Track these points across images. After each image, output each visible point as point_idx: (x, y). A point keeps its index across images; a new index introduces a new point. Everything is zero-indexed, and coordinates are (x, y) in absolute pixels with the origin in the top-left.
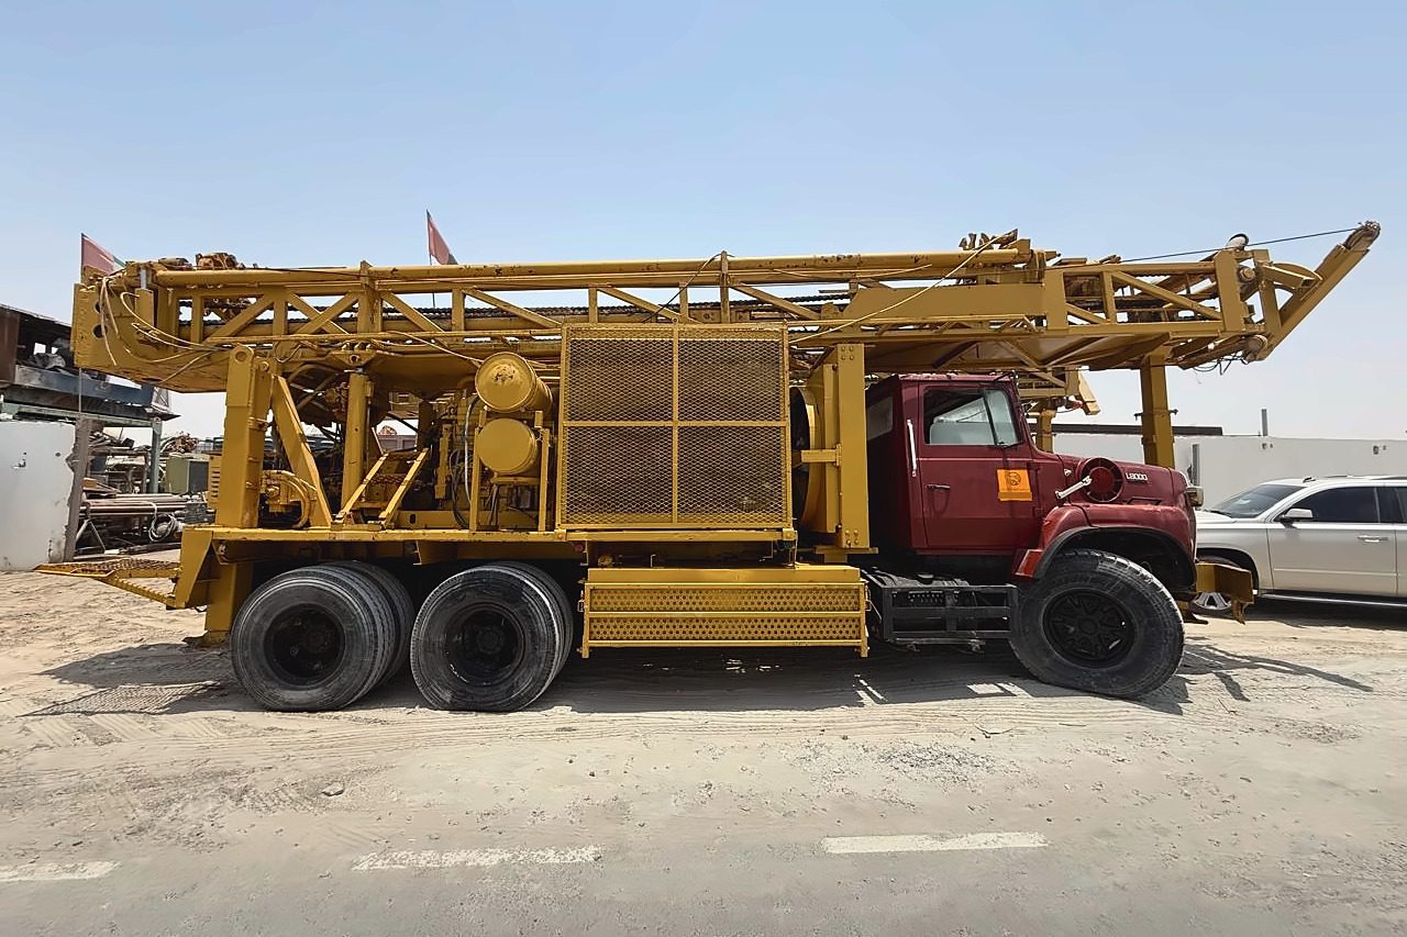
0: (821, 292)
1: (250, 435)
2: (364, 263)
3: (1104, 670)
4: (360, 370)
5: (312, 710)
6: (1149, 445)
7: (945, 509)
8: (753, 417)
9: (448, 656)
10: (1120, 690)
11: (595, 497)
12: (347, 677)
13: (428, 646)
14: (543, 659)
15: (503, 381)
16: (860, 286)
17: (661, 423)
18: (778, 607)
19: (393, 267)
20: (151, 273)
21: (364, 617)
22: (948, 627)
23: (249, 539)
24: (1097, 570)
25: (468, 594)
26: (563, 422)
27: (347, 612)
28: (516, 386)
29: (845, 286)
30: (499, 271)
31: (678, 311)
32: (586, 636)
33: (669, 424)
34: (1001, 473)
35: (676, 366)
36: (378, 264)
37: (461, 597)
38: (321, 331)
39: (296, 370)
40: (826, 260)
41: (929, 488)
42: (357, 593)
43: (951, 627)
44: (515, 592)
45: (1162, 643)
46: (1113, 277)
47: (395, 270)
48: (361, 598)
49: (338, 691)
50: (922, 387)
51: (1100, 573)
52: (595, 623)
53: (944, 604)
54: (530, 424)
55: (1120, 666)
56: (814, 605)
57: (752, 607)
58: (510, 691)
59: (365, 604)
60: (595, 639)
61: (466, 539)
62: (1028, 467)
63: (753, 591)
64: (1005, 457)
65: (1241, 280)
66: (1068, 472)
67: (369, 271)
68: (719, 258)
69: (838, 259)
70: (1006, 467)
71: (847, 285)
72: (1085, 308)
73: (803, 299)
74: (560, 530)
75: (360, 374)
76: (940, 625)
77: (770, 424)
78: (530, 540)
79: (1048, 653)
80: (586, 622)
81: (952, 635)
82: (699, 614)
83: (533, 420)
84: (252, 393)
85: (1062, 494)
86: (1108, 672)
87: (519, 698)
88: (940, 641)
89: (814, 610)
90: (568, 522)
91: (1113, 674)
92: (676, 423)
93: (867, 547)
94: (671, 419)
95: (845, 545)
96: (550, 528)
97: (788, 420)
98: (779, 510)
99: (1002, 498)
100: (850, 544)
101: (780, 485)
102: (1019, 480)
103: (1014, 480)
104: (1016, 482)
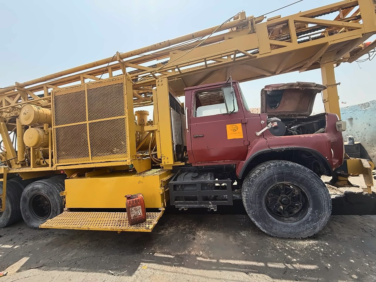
8: (114, 115)
15: (26, 114)
17: (83, 123)
22: (198, 199)
26: (53, 127)
28: (30, 116)
33: (85, 122)
34: (228, 126)
39: (8, 119)
40: (155, 46)
41: (195, 137)
50: (194, 92)
62: (242, 122)
66: (263, 122)
67: (19, 86)
70: (231, 123)
74: (54, 167)
77: (119, 117)
78: (47, 170)
85: (258, 133)
88: (195, 206)
90: (57, 163)
92: (88, 122)
93: (173, 164)
94: (86, 120)
95: (163, 163)
96: (52, 166)
97: (127, 114)
98: (125, 152)
99: (229, 138)
100: (165, 163)
101: (125, 142)
102: (237, 129)
103: (234, 129)
104: (236, 131)
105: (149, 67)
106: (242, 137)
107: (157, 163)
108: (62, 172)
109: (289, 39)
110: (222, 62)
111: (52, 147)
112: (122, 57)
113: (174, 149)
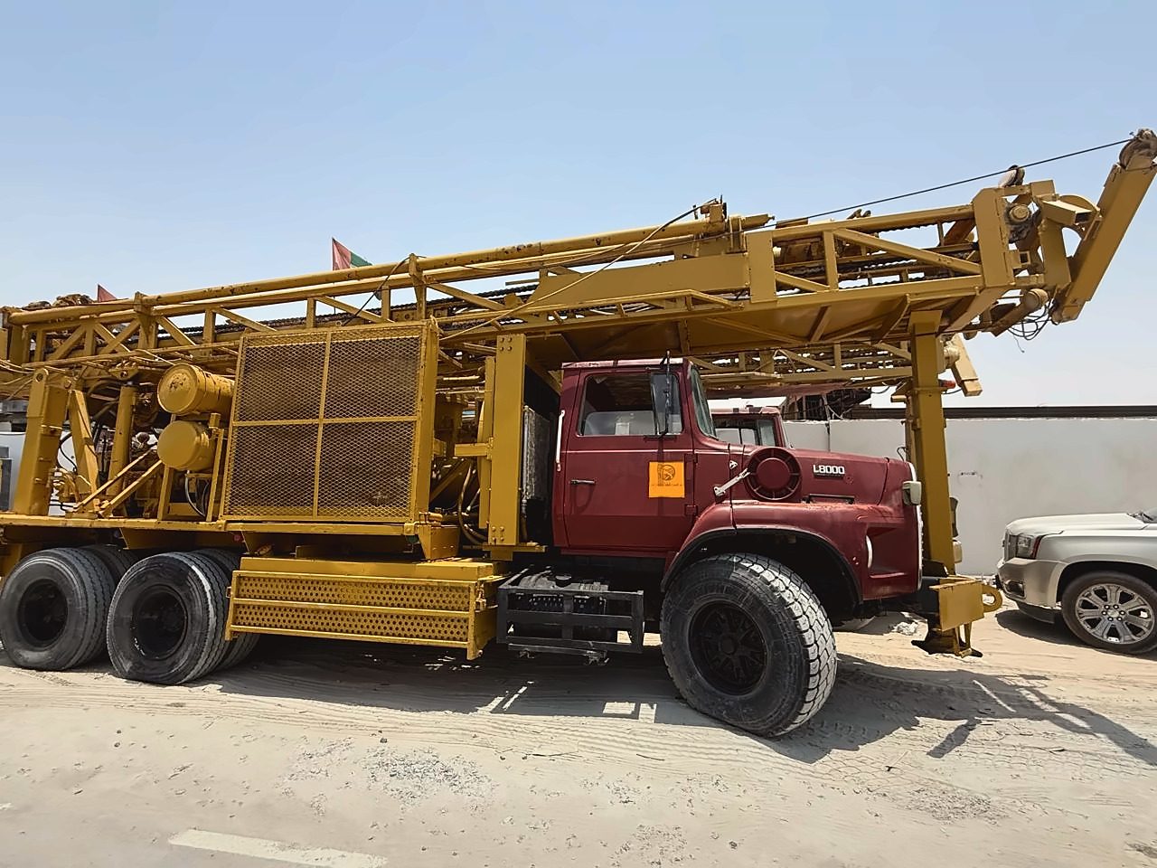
0: (507, 284)
1: (41, 440)
2: (137, 294)
3: (738, 698)
4: (130, 383)
5: (40, 669)
6: (914, 431)
7: (586, 506)
8: (389, 412)
9: (133, 631)
10: (749, 724)
11: (252, 492)
12: (64, 643)
13: (118, 622)
14: (197, 639)
15: (175, 387)
16: (550, 274)
17: (310, 421)
18: (390, 603)
19: (157, 295)
20: (7, 315)
21: (80, 592)
22: (564, 635)
23: (14, 523)
24: (731, 578)
25: (150, 576)
26: (233, 423)
27: (69, 587)
28: (185, 392)
29: (536, 275)
30: (233, 291)
31: (379, 314)
32: (229, 621)
33: (316, 421)
34: (654, 466)
35: (326, 366)
36: (151, 293)
37: (144, 579)
38: (114, 352)
40: (507, 252)
41: (572, 484)
42: (77, 572)
43: (567, 634)
44: (183, 574)
45: (786, 671)
46: (835, 236)
47: (159, 297)
48: (80, 576)
49: (59, 655)
50: (584, 375)
51: (732, 581)
52: (241, 609)
53: (561, 610)
54: (205, 423)
55: (751, 694)
56: (429, 603)
57: (378, 602)
58: (172, 667)
59: (82, 582)
60: (239, 624)
61: (153, 527)
62: (686, 459)
63: (373, 584)
64: (660, 448)
65: (1011, 222)
66: (734, 464)
67: (142, 301)
68: (408, 261)
69: (518, 249)
70: (661, 458)
71: (538, 273)
72: (804, 276)
73: (492, 294)
74: (221, 521)
75: (130, 386)
76: (555, 633)
77: (402, 419)
78: (199, 529)
79: (691, 673)
80: (231, 607)
81: (567, 644)
82: (322, 605)
83: (208, 421)
84: (45, 405)
85: (720, 490)
86: (741, 701)
87: (177, 674)
88: (554, 649)
89: (428, 607)
90: (229, 514)
91: (744, 703)
92: (322, 421)
93: (514, 544)
94: (318, 417)
95: (490, 541)
96: (214, 519)
97: (419, 414)
98: (404, 504)
99: (652, 495)
100: (495, 541)
101: (407, 480)
102: (673, 475)
103: (667, 475)
104: (669, 479)
105: (480, 295)
106: (682, 495)
107: (476, 542)
108: (237, 538)
109: (820, 276)
110: (662, 308)
111: (221, 472)
112: (421, 267)
113: (521, 510)
